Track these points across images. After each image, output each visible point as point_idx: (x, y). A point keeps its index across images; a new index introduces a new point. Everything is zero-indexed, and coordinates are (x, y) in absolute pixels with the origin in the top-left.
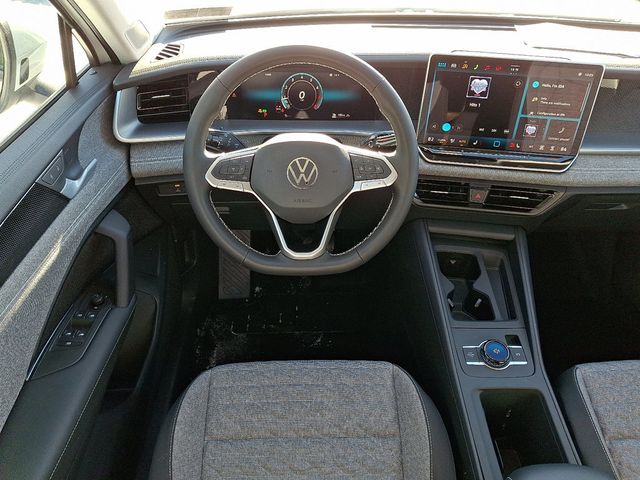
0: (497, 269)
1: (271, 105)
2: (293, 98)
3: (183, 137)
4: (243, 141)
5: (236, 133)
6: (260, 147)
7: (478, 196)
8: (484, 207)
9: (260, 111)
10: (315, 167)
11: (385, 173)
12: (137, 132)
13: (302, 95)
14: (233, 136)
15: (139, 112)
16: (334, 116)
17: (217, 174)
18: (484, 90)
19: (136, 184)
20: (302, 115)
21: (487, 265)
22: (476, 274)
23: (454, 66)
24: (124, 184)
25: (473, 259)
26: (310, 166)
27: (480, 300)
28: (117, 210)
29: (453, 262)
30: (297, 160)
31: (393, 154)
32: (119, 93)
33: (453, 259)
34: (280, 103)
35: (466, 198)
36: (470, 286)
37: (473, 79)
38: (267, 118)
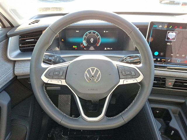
0: (177, 115)
1: (79, 44)
2: (88, 41)
3: (30, 58)
4: (65, 59)
5: (62, 56)
6: (71, 62)
7: (170, 83)
8: (172, 88)
9: (74, 47)
10: (99, 72)
11: (137, 75)
12: (19, 56)
13: (92, 40)
14: (60, 57)
15: (20, 47)
16: (105, 49)
17: (48, 76)
18: (174, 37)
19: (18, 78)
20: (92, 48)
21: (173, 113)
22: (170, 119)
23: (161, 26)
24: (11, 79)
25: (167, 111)
26: (97, 71)
27: (173, 132)
28: (5, 91)
29: (158, 112)
30: (90, 68)
31: (140, 65)
32: (10, 38)
33: (158, 111)
34: (82, 44)
35: (164, 84)
36: (168, 124)
37: (169, 32)
38: (77, 50)
